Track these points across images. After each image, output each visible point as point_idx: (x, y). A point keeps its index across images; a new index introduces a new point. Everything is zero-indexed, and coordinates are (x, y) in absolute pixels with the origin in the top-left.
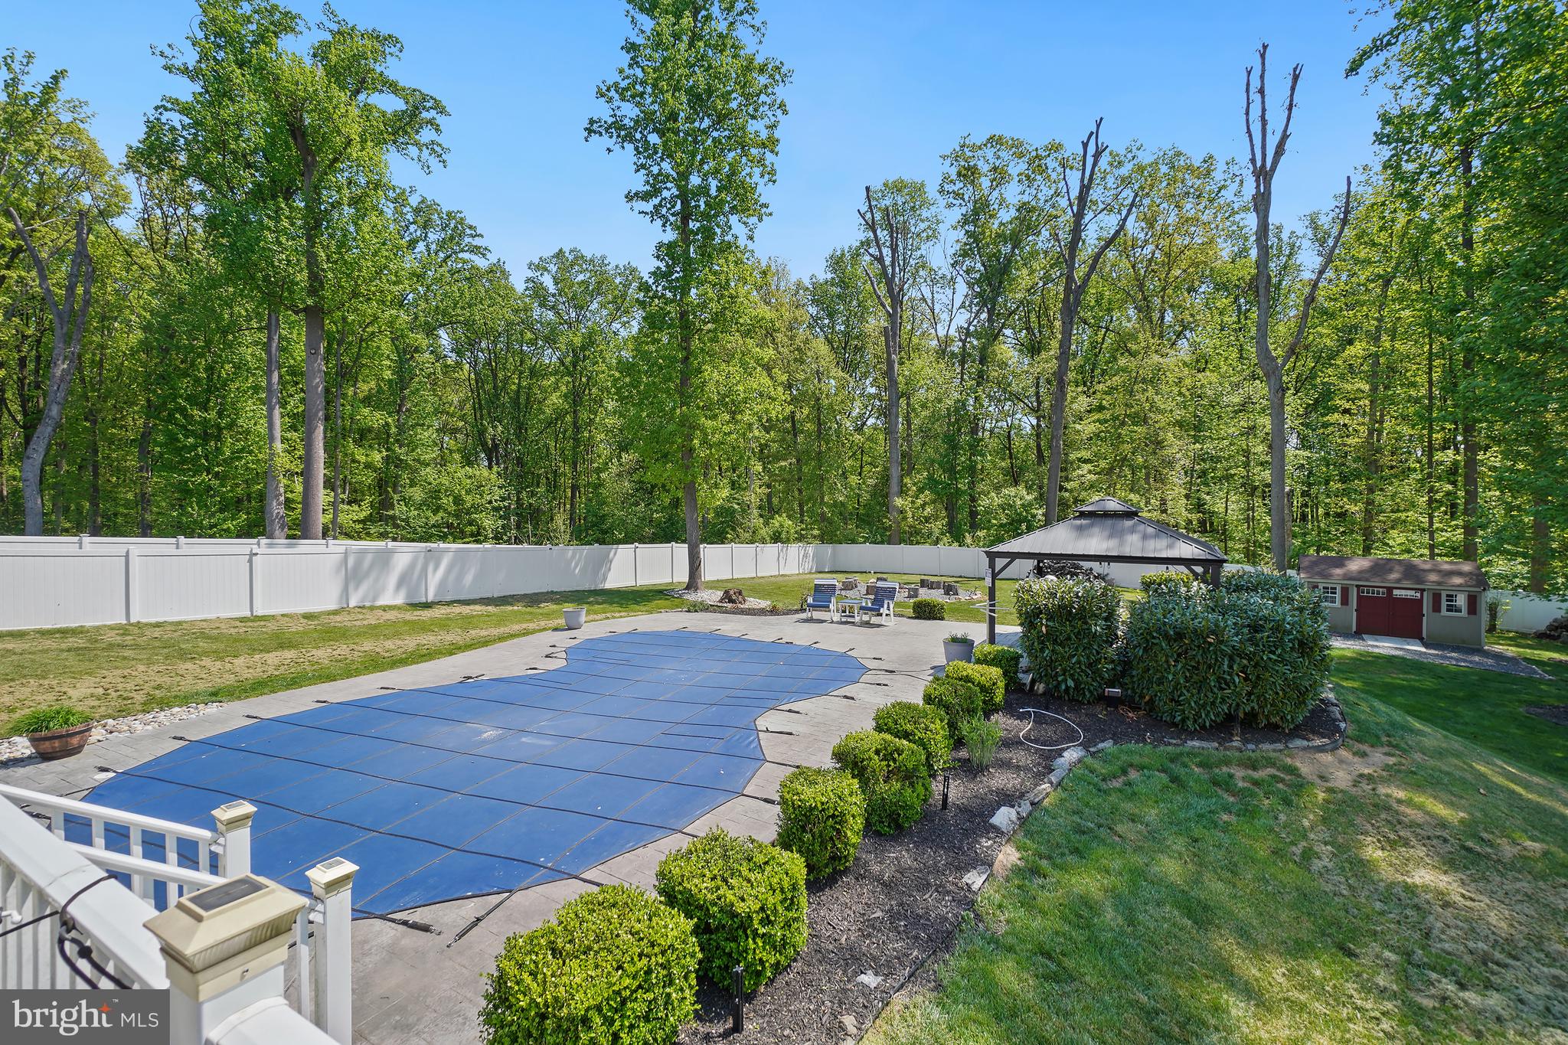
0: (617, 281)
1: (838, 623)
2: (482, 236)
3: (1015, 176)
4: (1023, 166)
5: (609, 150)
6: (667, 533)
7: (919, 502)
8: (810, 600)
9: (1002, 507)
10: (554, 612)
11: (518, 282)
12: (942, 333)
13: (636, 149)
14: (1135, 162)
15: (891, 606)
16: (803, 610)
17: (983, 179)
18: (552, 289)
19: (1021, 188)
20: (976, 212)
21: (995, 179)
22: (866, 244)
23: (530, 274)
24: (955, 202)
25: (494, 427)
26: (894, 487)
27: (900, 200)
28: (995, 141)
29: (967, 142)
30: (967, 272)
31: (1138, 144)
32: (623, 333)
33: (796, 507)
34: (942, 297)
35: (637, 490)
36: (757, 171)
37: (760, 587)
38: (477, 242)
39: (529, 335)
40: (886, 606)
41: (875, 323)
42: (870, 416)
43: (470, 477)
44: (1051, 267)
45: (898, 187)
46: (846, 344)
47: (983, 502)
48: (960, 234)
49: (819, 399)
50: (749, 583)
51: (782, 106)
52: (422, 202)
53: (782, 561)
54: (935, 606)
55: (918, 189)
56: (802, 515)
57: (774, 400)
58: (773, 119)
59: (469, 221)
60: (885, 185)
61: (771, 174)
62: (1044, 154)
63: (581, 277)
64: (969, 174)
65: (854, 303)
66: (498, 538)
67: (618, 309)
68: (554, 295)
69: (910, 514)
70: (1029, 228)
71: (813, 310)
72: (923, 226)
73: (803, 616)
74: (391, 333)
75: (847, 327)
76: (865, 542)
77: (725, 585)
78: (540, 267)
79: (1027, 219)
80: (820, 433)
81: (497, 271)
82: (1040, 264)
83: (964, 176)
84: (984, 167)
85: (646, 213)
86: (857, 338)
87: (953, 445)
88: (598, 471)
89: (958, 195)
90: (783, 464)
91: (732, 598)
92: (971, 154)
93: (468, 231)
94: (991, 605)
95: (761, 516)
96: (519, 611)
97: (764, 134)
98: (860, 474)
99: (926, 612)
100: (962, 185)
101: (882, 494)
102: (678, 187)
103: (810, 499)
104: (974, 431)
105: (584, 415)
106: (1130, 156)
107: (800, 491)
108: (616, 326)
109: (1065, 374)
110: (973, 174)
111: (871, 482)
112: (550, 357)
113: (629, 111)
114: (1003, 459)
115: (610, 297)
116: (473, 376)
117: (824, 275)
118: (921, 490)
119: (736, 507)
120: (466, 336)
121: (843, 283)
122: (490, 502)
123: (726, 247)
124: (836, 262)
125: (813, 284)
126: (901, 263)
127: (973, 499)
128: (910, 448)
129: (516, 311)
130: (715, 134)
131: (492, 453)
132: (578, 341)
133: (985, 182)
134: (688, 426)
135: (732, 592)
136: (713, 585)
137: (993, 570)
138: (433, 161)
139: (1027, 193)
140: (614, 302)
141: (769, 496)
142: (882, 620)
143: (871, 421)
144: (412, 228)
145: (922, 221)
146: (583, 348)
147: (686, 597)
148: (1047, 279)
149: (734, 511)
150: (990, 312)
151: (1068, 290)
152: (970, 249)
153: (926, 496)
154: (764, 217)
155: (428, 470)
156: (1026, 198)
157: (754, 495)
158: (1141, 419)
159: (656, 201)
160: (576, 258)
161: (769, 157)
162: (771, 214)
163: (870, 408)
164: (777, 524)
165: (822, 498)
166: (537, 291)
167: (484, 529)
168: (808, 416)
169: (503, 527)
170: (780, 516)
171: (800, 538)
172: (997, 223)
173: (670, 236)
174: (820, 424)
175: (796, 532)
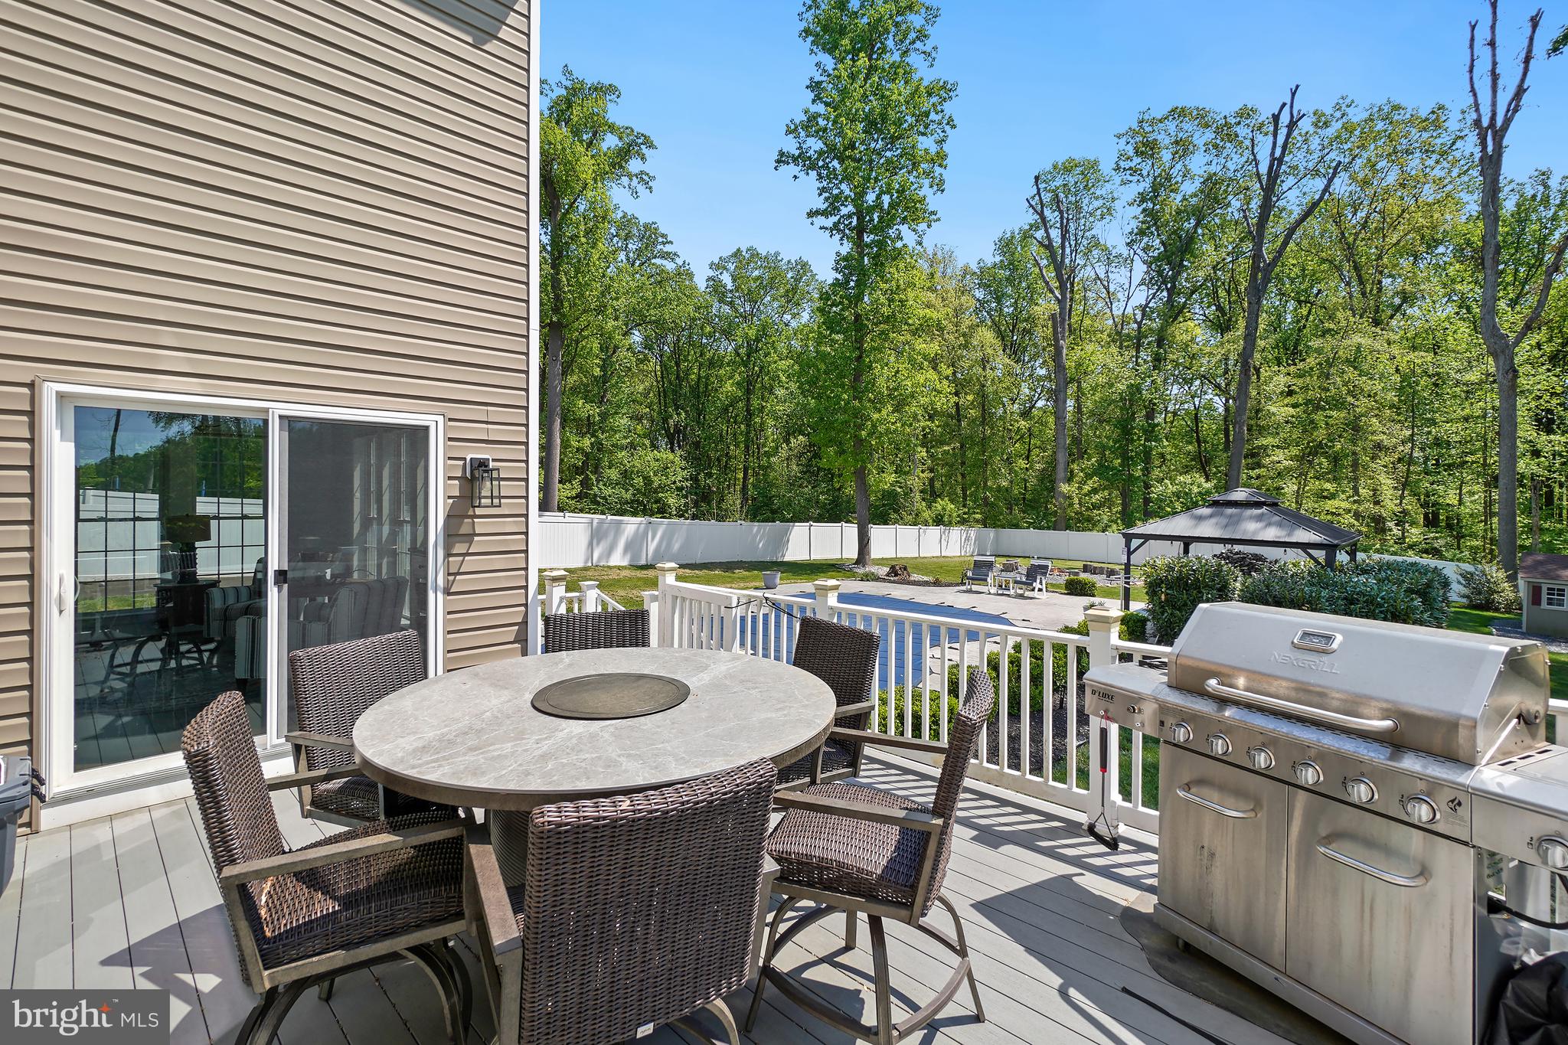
0: (790, 275)
1: (994, 594)
2: (672, 243)
3: (1201, 146)
4: (1209, 135)
5: (795, 177)
6: (833, 513)
7: (1086, 488)
8: (970, 574)
9: (1177, 495)
10: (747, 577)
11: (701, 282)
12: (1117, 312)
13: (819, 175)
14: (1344, 120)
15: (1044, 582)
16: (963, 584)
17: (1164, 152)
18: (730, 286)
19: (1208, 158)
20: (1155, 188)
21: (1176, 153)
22: (1034, 227)
23: (711, 273)
24: (1130, 178)
25: (679, 414)
26: (1061, 473)
27: (1072, 180)
28: (1179, 113)
29: (1146, 118)
30: (1145, 250)
31: (1348, 101)
32: (794, 324)
33: (959, 491)
34: (1119, 277)
35: (805, 473)
36: (927, 182)
37: (921, 564)
38: (668, 248)
39: (708, 329)
40: (1038, 581)
41: (1045, 306)
42: (1039, 399)
43: (658, 460)
44: (1242, 240)
45: (1068, 168)
46: (1014, 327)
47: (1157, 490)
48: (1137, 210)
49: (984, 386)
50: (911, 562)
51: (951, 119)
52: (624, 217)
53: (944, 543)
54: (1086, 584)
55: (1093, 165)
56: (965, 499)
57: (940, 392)
58: (942, 134)
59: (662, 230)
60: (1055, 167)
61: (940, 186)
62: (1233, 121)
63: (756, 273)
64: (1147, 149)
65: (1024, 285)
66: (681, 515)
67: (788, 302)
68: (731, 291)
69: (1076, 501)
70: (1216, 201)
71: (980, 294)
72: (1097, 204)
73: (964, 588)
74: (601, 335)
75: (1015, 309)
76: (1028, 528)
77: (890, 562)
78: (719, 266)
79: (1213, 190)
80: (985, 417)
81: (684, 274)
82: (1229, 238)
83: (1142, 153)
84: (1164, 140)
85: (826, 228)
86: (1026, 320)
87: (1125, 428)
88: (768, 455)
89: (1134, 171)
90: (946, 448)
91: (898, 571)
92: (1150, 129)
93: (660, 239)
94: (1126, 578)
95: (924, 499)
96: (719, 575)
97: (933, 149)
98: (1027, 458)
99: (1076, 588)
100: (1139, 160)
101: (1048, 480)
102: (855, 206)
103: (973, 484)
104: (1150, 415)
105: (755, 403)
106: (1338, 114)
107: (963, 475)
108: (787, 317)
109: (1251, 356)
110: (1152, 149)
111: (1038, 466)
112: (726, 348)
113: (815, 145)
114: (1190, 443)
115: (782, 291)
116: (658, 368)
117: (991, 258)
118: (1089, 476)
119: (899, 490)
120: (656, 333)
121: (1012, 265)
122: (675, 482)
123: (898, 255)
124: (1006, 245)
125: (981, 268)
126: (1073, 243)
127: (1147, 486)
128: (1080, 433)
129: (698, 309)
130: (888, 154)
131: (674, 437)
132: (752, 333)
133: (1166, 156)
134: (859, 417)
135: (898, 568)
136: (881, 562)
137: (1129, 549)
138: (641, 188)
139: (1214, 163)
140: (786, 295)
141: (932, 481)
142: (1036, 594)
143: (1040, 404)
144: (615, 240)
145: (1097, 198)
146: (757, 340)
147: (856, 570)
148: (1236, 254)
149: (897, 494)
150: (1170, 292)
151: (1255, 268)
152: (1148, 228)
153: (1095, 482)
154: (933, 223)
155: (623, 453)
156: (1213, 169)
157: (917, 479)
158: (1338, 404)
159: (835, 219)
160: (752, 256)
161: (938, 170)
162: (938, 220)
163: (1039, 390)
164: (940, 508)
165: (985, 483)
166: (716, 288)
167: (669, 507)
168: (972, 403)
169: (685, 505)
170: (943, 500)
171: (963, 522)
172: (1179, 198)
173: (846, 248)
174: (984, 410)
175: (959, 516)
